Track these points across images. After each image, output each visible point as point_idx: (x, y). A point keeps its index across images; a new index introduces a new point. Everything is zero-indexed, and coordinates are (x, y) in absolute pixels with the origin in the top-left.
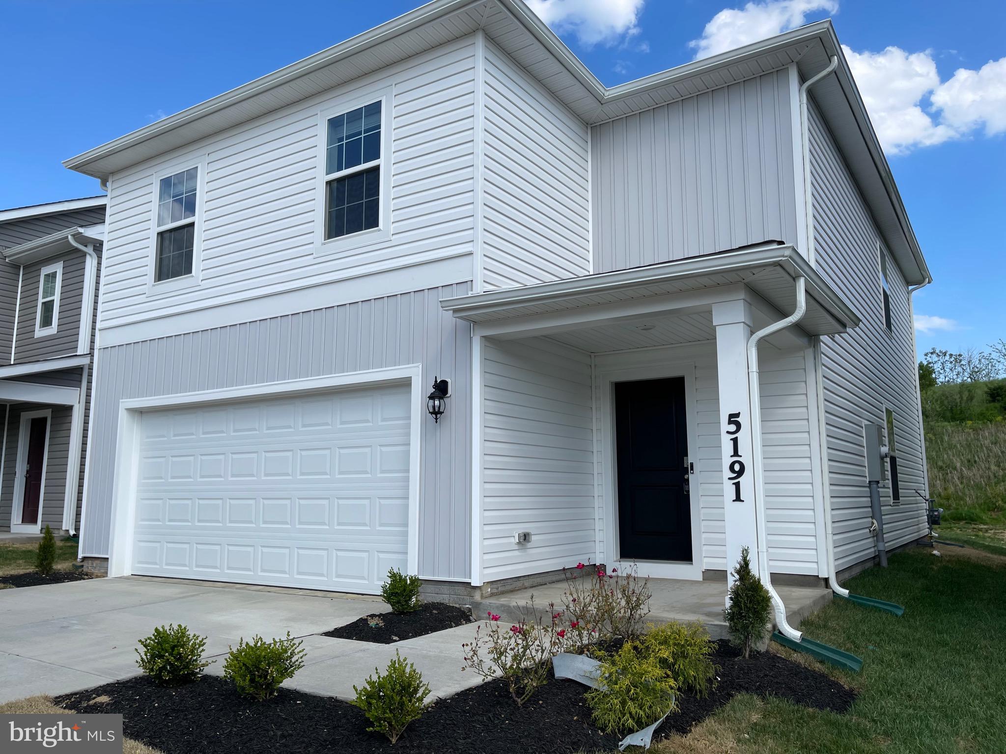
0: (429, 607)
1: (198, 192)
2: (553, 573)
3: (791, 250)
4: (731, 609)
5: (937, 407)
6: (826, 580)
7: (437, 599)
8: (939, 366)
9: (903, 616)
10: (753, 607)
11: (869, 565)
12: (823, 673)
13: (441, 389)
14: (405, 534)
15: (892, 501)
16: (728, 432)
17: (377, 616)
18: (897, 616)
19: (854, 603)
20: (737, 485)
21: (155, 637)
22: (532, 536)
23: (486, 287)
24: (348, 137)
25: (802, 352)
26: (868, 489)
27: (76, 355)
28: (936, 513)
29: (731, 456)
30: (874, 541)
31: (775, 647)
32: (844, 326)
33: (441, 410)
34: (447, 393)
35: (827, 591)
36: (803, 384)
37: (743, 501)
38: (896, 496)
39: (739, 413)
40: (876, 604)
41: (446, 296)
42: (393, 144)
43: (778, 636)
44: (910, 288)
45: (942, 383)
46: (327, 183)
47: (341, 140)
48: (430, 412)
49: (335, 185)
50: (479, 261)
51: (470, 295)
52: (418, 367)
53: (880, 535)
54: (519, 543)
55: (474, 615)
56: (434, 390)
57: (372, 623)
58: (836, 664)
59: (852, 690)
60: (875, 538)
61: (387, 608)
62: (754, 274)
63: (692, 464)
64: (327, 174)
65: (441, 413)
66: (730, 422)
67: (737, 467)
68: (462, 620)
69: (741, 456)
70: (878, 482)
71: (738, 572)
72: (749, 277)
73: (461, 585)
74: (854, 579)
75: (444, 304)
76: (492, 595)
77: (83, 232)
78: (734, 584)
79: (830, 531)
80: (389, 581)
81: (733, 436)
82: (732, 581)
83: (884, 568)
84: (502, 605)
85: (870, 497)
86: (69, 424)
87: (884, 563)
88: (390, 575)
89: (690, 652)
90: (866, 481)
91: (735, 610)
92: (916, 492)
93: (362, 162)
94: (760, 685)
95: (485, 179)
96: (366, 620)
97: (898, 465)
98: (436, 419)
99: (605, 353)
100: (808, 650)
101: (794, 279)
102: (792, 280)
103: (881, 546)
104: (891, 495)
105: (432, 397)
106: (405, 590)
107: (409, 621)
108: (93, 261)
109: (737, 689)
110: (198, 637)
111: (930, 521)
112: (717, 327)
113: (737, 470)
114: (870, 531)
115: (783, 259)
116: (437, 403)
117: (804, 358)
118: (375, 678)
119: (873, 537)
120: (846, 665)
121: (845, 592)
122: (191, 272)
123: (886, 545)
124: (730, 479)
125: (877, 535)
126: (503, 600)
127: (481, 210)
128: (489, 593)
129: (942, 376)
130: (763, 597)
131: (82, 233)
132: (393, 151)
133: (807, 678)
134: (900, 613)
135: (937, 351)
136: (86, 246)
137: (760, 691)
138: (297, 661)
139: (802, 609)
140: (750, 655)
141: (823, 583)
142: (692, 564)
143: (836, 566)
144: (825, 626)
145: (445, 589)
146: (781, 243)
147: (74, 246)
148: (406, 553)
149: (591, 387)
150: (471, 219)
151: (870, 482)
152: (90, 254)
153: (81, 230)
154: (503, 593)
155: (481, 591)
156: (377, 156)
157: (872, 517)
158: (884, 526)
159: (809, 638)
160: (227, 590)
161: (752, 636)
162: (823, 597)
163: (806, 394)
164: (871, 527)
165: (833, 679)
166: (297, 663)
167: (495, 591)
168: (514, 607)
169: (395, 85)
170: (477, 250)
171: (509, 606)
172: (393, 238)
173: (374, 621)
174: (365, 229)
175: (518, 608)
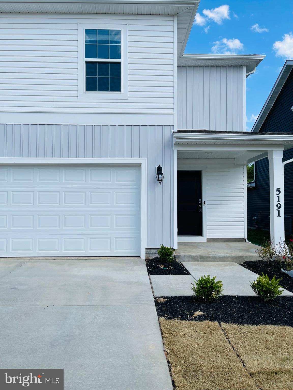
6: (245, 239)
13: (159, 170)
20: (279, 211)
25: (243, 166)
29: (277, 202)
36: (243, 177)
42: (128, 54)
46: (86, 62)
48: (158, 180)
50: (177, 118)
63: (205, 202)
66: (277, 191)
67: (279, 206)
69: (280, 202)
81: (278, 195)
117: (244, 169)
124: (276, 209)
132: (128, 57)
142: (203, 236)
163: (244, 180)
168: (195, 256)
169: (129, 25)
170: (176, 113)
171: (193, 256)
172: (129, 98)
173: (162, 267)
174: (110, 91)
175: (197, 256)
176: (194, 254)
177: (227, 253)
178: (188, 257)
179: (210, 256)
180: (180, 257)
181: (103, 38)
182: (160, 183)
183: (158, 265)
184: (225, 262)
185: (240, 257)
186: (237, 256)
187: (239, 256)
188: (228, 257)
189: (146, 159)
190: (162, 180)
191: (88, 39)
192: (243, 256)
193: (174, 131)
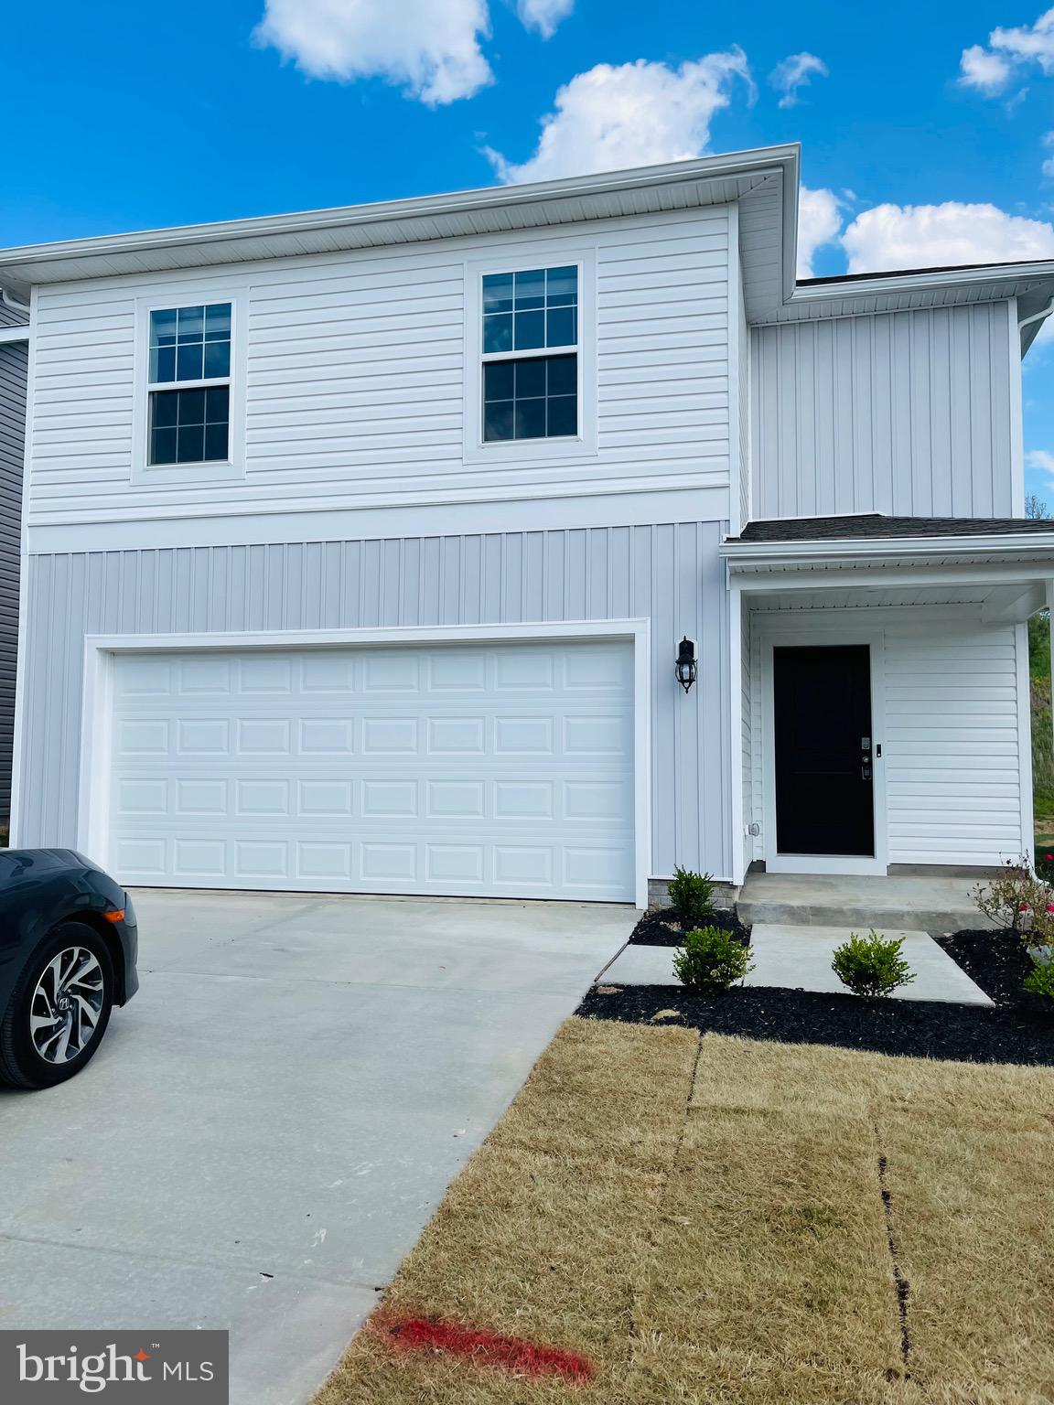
1: (233, 341)
13: (686, 650)
25: (1013, 627)
33: (695, 678)
34: (693, 656)
36: (1012, 662)
41: (687, 535)
42: (598, 328)
46: (483, 364)
49: (489, 369)
50: (738, 497)
52: (644, 622)
55: (740, 919)
56: (682, 653)
57: (675, 929)
63: (879, 746)
64: (483, 353)
65: (694, 681)
84: (781, 906)
93: (546, 345)
99: (769, 612)
105: (681, 662)
117: (1015, 634)
122: (224, 458)
127: (739, 434)
132: (598, 337)
142: (877, 858)
149: (750, 651)
156: (575, 340)
168: (798, 907)
169: (600, 248)
170: (735, 483)
171: (792, 907)
172: (600, 452)
173: (675, 927)
174: (550, 435)
175: (804, 908)
176: (795, 903)
177: (909, 904)
178: (775, 909)
179: (845, 908)
180: (751, 909)
181: (530, 292)
182: (687, 689)
183: (662, 923)
184: (893, 929)
185: (944, 915)
186: (933, 913)
187: (940, 913)
188: (903, 915)
189: (650, 620)
190: (691, 681)
191: (491, 300)
192: (951, 914)
193: (731, 537)
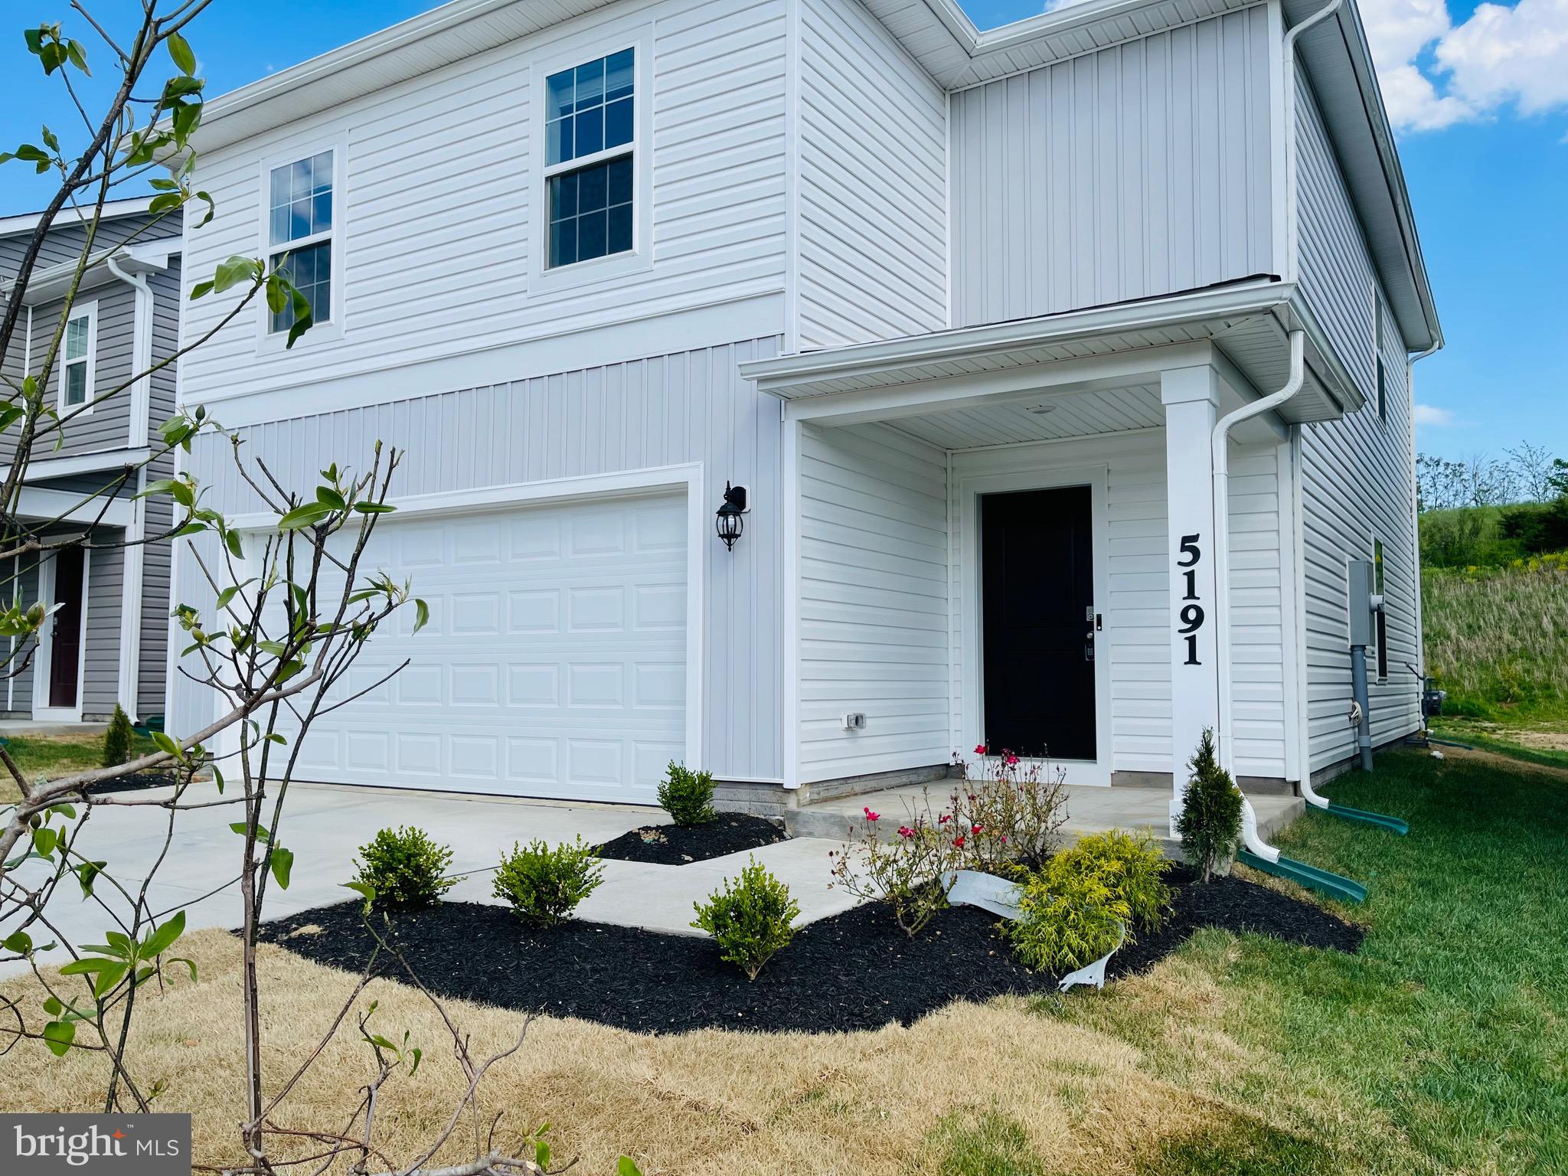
0: (726, 818)
1: (334, 191)
2: (891, 775)
3: (1293, 288)
4: (1184, 815)
5: (1424, 544)
6: (1296, 785)
7: (732, 808)
8: (1428, 482)
9: (1408, 834)
10: (1218, 811)
11: (1346, 768)
12: (1313, 905)
13: (735, 500)
14: (682, 715)
15: (1378, 677)
16: (1180, 563)
17: (654, 828)
18: (1400, 834)
19: (1336, 816)
20: (1192, 641)
21: (378, 843)
22: (867, 720)
23: (804, 345)
24: (580, 106)
25: (1274, 448)
26: (1348, 657)
27: (127, 449)
28: (1435, 698)
29: (1184, 599)
30: (1355, 733)
31: (1241, 870)
32: (1340, 408)
33: (737, 532)
34: (744, 506)
35: (1297, 800)
36: (1274, 497)
37: (1200, 664)
38: (1383, 671)
39: (1198, 535)
40: (1369, 819)
41: (742, 356)
42: (655, 118)
43: (1247, 856)
44: (1411, 355)
45: (1430, 507)
46: (547, 179)
47: (568, 109)
48: (720, 535)
49: (557, 182)
50: (794, 304)
51: (780, 357)
52: (697, 466)
53: (1364, 723)
54: (849, 728)
55: (788, 830)
56: (726, 501)
57: (648, 838)
58: (1330, 892)
59: (1355, 927)
60: (1357, 729)
61: (666, 818)
62: (1229, 326)
63: (1099, 617)
64: (547, 165)
65: (737, 536)
66: (1183, 549)
67: (1192, 615)
68: (774, 836)
69: (1199, 598)
70: (1363, 647)
71: (1197, 763)
72: (1220, 330)
73: (766, 787)
74: (1329, 785)
75: (745, 370)
76: (812, 802)
77: (131, 253)
78: (1191, 781)
79: (1304, 714)
80: (668, 779)
81: (1188, 569)
82: (1184, 776)
83: (1368, 772)
84: (832, 816)
85: (1352, 669)
86: (121, 555)
87: (1369, 765)
88: (670, 771)
89: (1140, 869)
90: (1347, 646)
91: (1192, 816)
92: (1408, 666)
93: (604, 147)
94: (1229, 917)
95: (802, 176)
96: (638, 834)
97: (1388, 626)
98: (729, 545)
99: (970, 450)
100: (1289, 874)
101: (1288, 335)
102: (1283, 335)
103: (1365, 741)
104: (1377, 668)
105: (723, 513)
106: (693, 793)
107: (702, 836)
108: (147, 300)
109: (1197, 923)
110: (434, 845)
111: (1426, 710)
112: (1167, 407)
113: (1193, 619)
114: (1350, 719)
115: (1280, 302)
116: (731, 520)
117: (1277, 459)
118: (722, 893)
119: (1354, 728)
120: (1345, 893)
121: (1323, 802)
122: (328, 318)
123: (1373, 739)
124: (1180, 631)
125: (1360, 725)
126: (831, 809)
127: (797, 225)
128: (808, 800)
129: (1431, 498)
130: (1234, 798)
131: (129, 255)
132: (654, 129)
133: (1293, 910)
134: (1404, 831)
135: (1426, 459)
136: (135, 276)
137: (1232, 924)
138: (594, 874)
139: (1270, 821)
140: (1210, 881)
141: (1291, 788)
142: (1096, 763)
143: (1311, 765)
144: (1304, 845)
145: (743, 793)
146: (1276, 278)
147: (114, 276)
148: (684, 743)
149: (946, 501)
150: (781, 238)
151: (1353, 647)
152: (141, 290)
153: (127, 250)
154: (825, 800)
155: (797, 796)
156: (629, 138)
157: (1354, 699)
158: (1371, 713)
159: (1287, 858)
160: (405, 798)
161: (1215, 852)
162: (1294, 807)
163: (1278, 512)
164: (1352, 713)
165: (1327, 912)
166: (594, 878)
167: (816, 797)
168: (849, 818)
169: (656, 22)
173: (649, 836)
174: (610, 253)
175: (855, 819)
178: (825, 819)
180: (800, 818)
181: (591, 89)
183: (637, 831)
189: (702, 465)
